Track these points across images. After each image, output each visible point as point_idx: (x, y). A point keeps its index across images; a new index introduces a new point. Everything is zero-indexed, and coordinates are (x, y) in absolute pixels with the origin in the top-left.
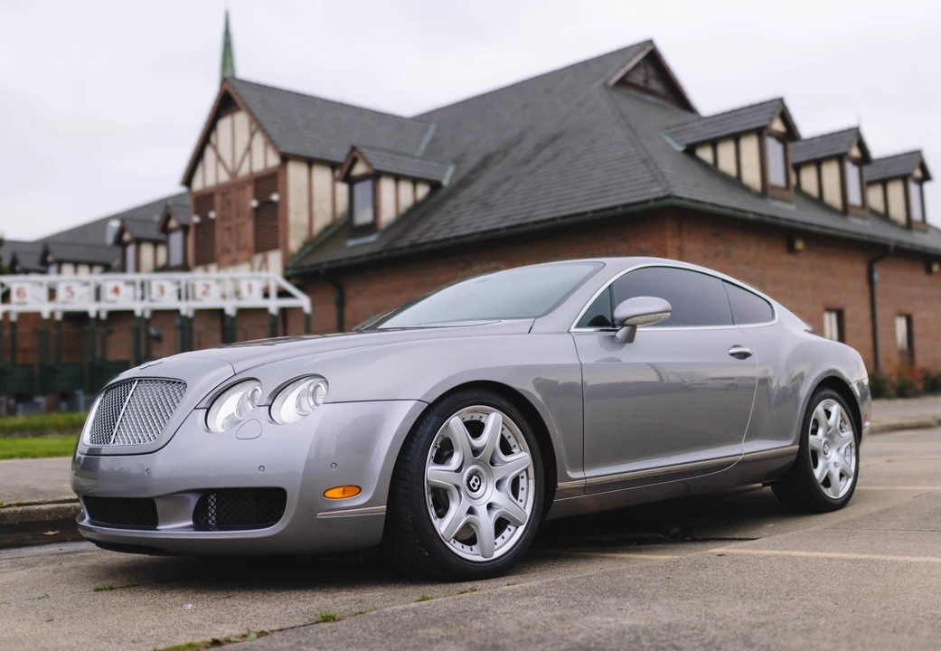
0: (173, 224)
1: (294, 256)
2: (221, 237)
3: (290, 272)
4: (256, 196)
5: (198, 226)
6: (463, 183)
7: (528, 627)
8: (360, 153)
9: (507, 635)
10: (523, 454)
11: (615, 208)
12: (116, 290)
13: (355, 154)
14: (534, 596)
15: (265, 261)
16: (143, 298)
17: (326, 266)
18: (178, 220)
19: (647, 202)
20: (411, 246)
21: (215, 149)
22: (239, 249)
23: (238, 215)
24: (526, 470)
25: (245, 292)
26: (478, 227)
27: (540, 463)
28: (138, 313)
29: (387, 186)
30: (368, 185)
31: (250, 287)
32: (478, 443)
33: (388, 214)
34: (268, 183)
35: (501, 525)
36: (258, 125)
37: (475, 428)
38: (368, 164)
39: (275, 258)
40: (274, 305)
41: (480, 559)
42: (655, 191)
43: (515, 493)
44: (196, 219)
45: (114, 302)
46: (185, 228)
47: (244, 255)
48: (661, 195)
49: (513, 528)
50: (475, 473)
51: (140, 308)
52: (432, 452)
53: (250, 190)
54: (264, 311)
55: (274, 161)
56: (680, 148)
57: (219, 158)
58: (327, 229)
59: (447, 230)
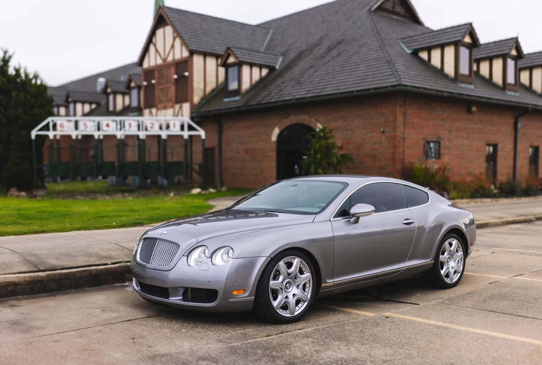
0: (133, 84)
1: (197, 105)
2: (158, 93)
3: (194, 115)
4: (176, 74)
5: (146, 87)
6: (287, 68)
7: (305, 355)
8: (232, 51)
9: (297, 358)
10: (308, 274)
11: (369, 89)
12: (108, 125)
13: (229, 51)
14: (309, 337)
15: (181, 108)
16: (121, 129)
17: (213, 112)
18: (135, 83)
19: (387, 87)
20: (258, 104)
21: (155, 45)
22: (168, 101)
23: (167, 83)
24: (309, 280)
25: (172, 127)
26: (295, 96)
27: (315, 277)
28: (119, 137)
29: (246, 70)
30: (236, 68)
31: (174, 125)
32: (290, 271)
33: (246, 85)
34: (183, 65)
35: (298, 302)
36: (177, 33)
37: (289, 265)
38: (236, 58)
39: (186, 107)
40: (186, 134)
41: (289, 315)
42: (392, 81)
43: (304, 290)
44: (145, 83)
45: (106, 131)
46: (139, 87)
47: (170, 104)
48: (395, 83)
49: (303, 303)
50: (289, 282)
51: (120, 135)
52: (272, 276)
53: (173, 70)
54: (182, 136)
55: (186, 54)
56: (410, 52)
57: (157, 51)
58: (213, 91)
59: (277, 97)
